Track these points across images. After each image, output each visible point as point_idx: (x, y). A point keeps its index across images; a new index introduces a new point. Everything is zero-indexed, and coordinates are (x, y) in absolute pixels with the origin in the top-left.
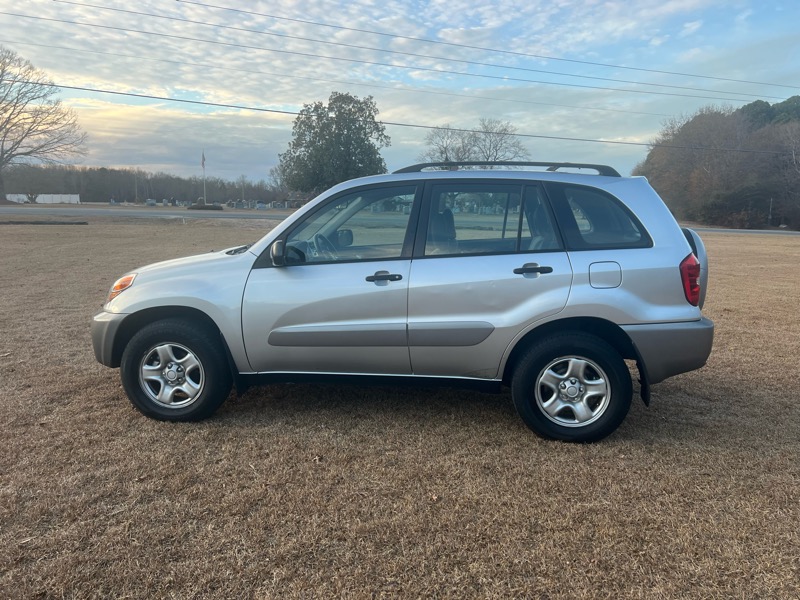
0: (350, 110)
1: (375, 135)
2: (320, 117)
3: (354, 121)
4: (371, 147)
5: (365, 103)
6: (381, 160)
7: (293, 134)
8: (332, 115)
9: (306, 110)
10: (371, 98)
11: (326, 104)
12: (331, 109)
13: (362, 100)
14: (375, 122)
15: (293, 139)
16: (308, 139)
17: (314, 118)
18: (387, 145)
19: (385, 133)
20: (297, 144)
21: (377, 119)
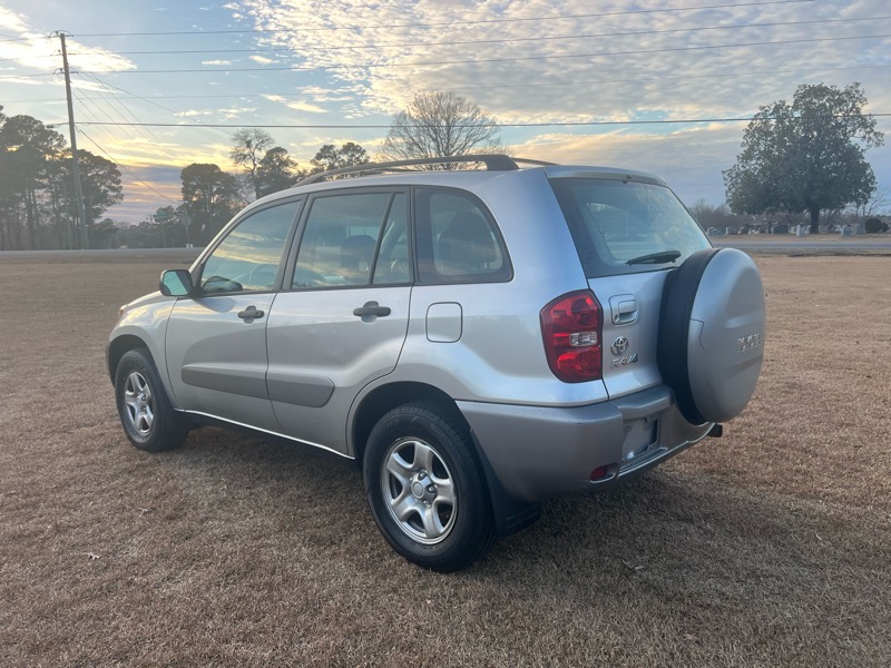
0: (824, 105)
1: (860, 133)
2: (780, 120)
3: (829, 118)
4: (854, 149)
5: (847, 93)
6: (866, 166)
7: (743, 145)
8: (797, 114)
9: (763, 115)
10: (857, 84)
11: (790, 103)
12: (796, 107)
13: (842, 90)
14: (860, 116)
15: (742, 150)
16: (762, 149)
17: (773, 122)
18: (878, 145)
19: (876, 130)
20: (747, 156)
21: (865, 110)
